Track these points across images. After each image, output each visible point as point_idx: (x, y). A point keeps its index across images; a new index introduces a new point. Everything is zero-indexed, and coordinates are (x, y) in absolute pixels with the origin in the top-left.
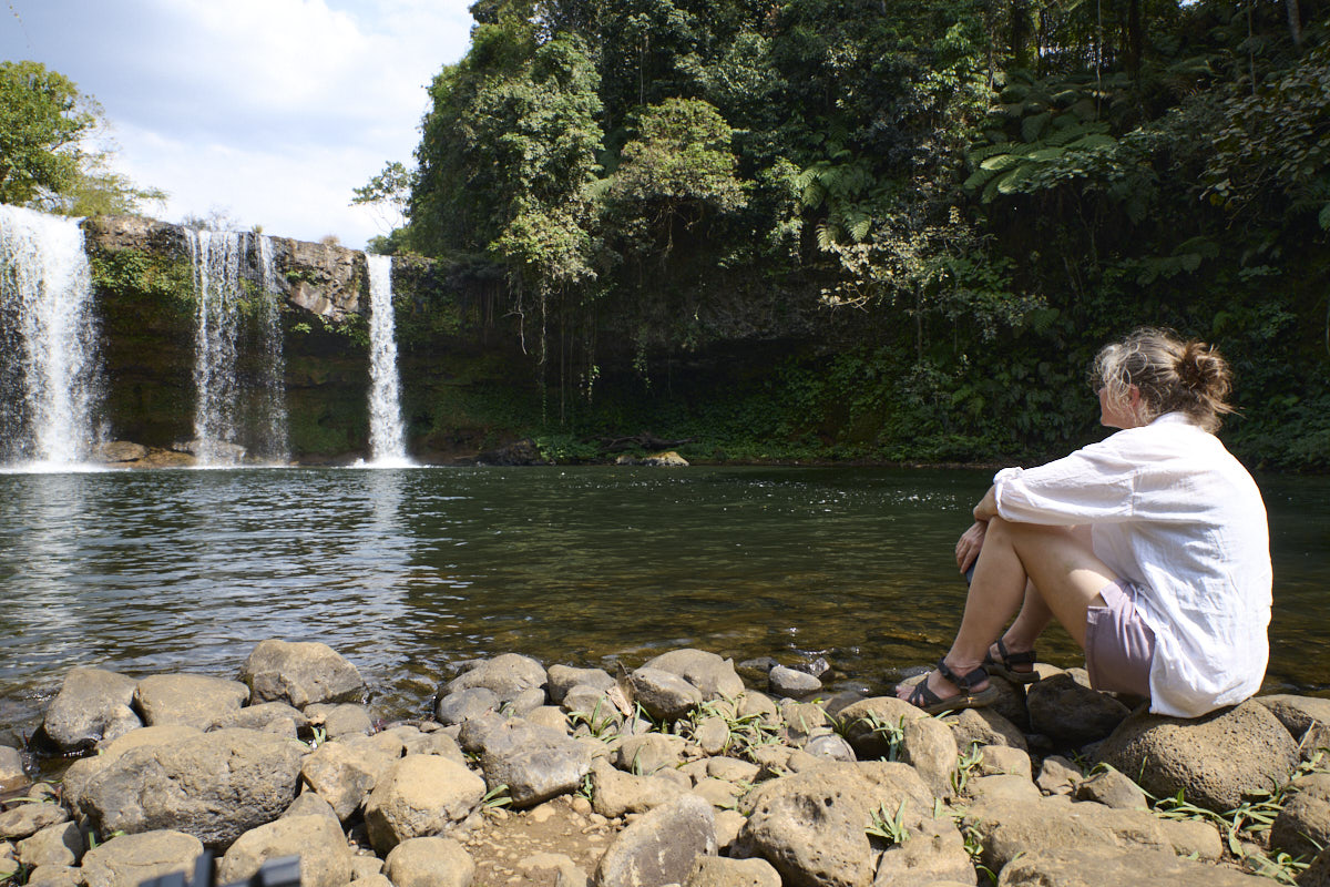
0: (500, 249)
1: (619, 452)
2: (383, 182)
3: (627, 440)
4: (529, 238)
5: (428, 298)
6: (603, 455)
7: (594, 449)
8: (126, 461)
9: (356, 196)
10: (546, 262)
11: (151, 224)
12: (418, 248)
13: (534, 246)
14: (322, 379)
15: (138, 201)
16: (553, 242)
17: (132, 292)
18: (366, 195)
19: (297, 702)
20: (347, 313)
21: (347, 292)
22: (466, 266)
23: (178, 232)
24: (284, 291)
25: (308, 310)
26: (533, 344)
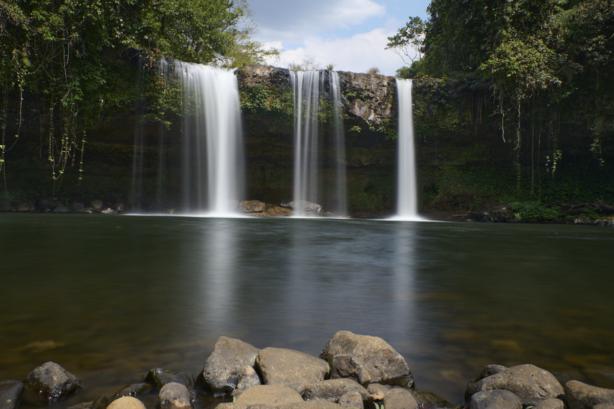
0: (487, 68)
1: (577, 214)
2: (407, 31)
3: (583, 206)
4: (509, 59)
5: (436, 106)
6: (563, 217)
7: (555, 212)
8: (256, 212)
9: (390, 42)
10: (522, 75)
11: (272, 69)
12: (430, 73)
13: (513, 64)
14: (368, 162)
15: (265, 57)
16: (527, 60)
17: (261, 110)
18: (396, 41)
19: (363, 380)
20: (383, 118)
21: (384, 104)
22: (463, 83)
23: (286, 73)
24: (345, 105)
25: (359, 117)
26: (511, 135)
